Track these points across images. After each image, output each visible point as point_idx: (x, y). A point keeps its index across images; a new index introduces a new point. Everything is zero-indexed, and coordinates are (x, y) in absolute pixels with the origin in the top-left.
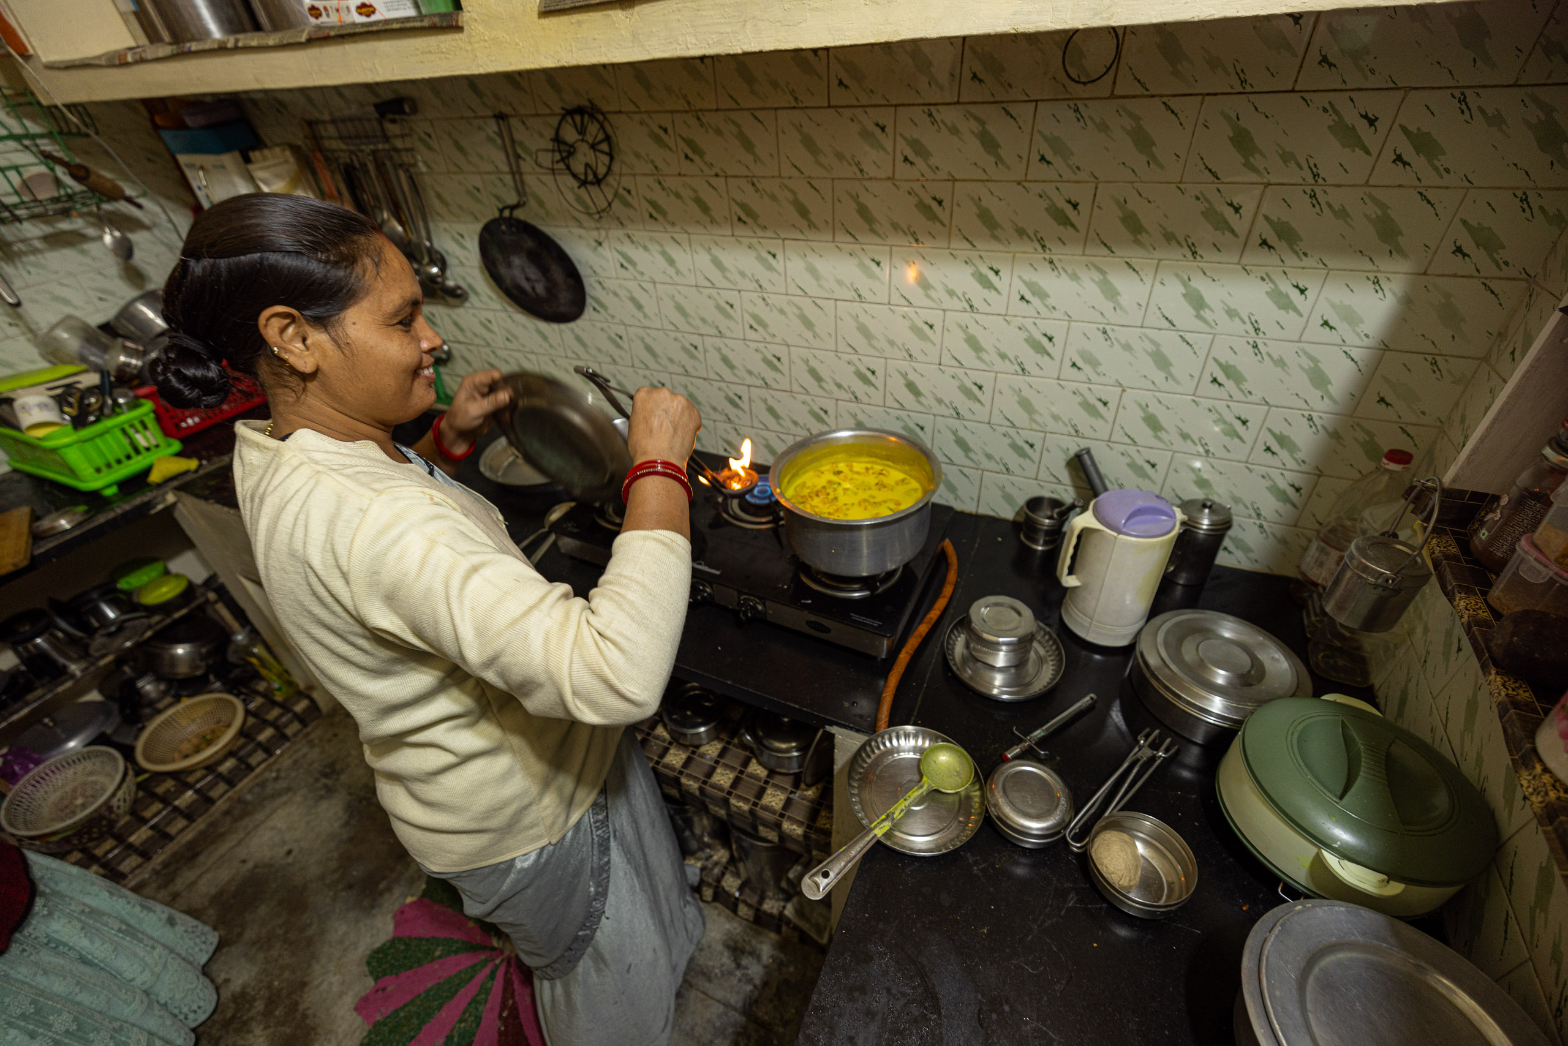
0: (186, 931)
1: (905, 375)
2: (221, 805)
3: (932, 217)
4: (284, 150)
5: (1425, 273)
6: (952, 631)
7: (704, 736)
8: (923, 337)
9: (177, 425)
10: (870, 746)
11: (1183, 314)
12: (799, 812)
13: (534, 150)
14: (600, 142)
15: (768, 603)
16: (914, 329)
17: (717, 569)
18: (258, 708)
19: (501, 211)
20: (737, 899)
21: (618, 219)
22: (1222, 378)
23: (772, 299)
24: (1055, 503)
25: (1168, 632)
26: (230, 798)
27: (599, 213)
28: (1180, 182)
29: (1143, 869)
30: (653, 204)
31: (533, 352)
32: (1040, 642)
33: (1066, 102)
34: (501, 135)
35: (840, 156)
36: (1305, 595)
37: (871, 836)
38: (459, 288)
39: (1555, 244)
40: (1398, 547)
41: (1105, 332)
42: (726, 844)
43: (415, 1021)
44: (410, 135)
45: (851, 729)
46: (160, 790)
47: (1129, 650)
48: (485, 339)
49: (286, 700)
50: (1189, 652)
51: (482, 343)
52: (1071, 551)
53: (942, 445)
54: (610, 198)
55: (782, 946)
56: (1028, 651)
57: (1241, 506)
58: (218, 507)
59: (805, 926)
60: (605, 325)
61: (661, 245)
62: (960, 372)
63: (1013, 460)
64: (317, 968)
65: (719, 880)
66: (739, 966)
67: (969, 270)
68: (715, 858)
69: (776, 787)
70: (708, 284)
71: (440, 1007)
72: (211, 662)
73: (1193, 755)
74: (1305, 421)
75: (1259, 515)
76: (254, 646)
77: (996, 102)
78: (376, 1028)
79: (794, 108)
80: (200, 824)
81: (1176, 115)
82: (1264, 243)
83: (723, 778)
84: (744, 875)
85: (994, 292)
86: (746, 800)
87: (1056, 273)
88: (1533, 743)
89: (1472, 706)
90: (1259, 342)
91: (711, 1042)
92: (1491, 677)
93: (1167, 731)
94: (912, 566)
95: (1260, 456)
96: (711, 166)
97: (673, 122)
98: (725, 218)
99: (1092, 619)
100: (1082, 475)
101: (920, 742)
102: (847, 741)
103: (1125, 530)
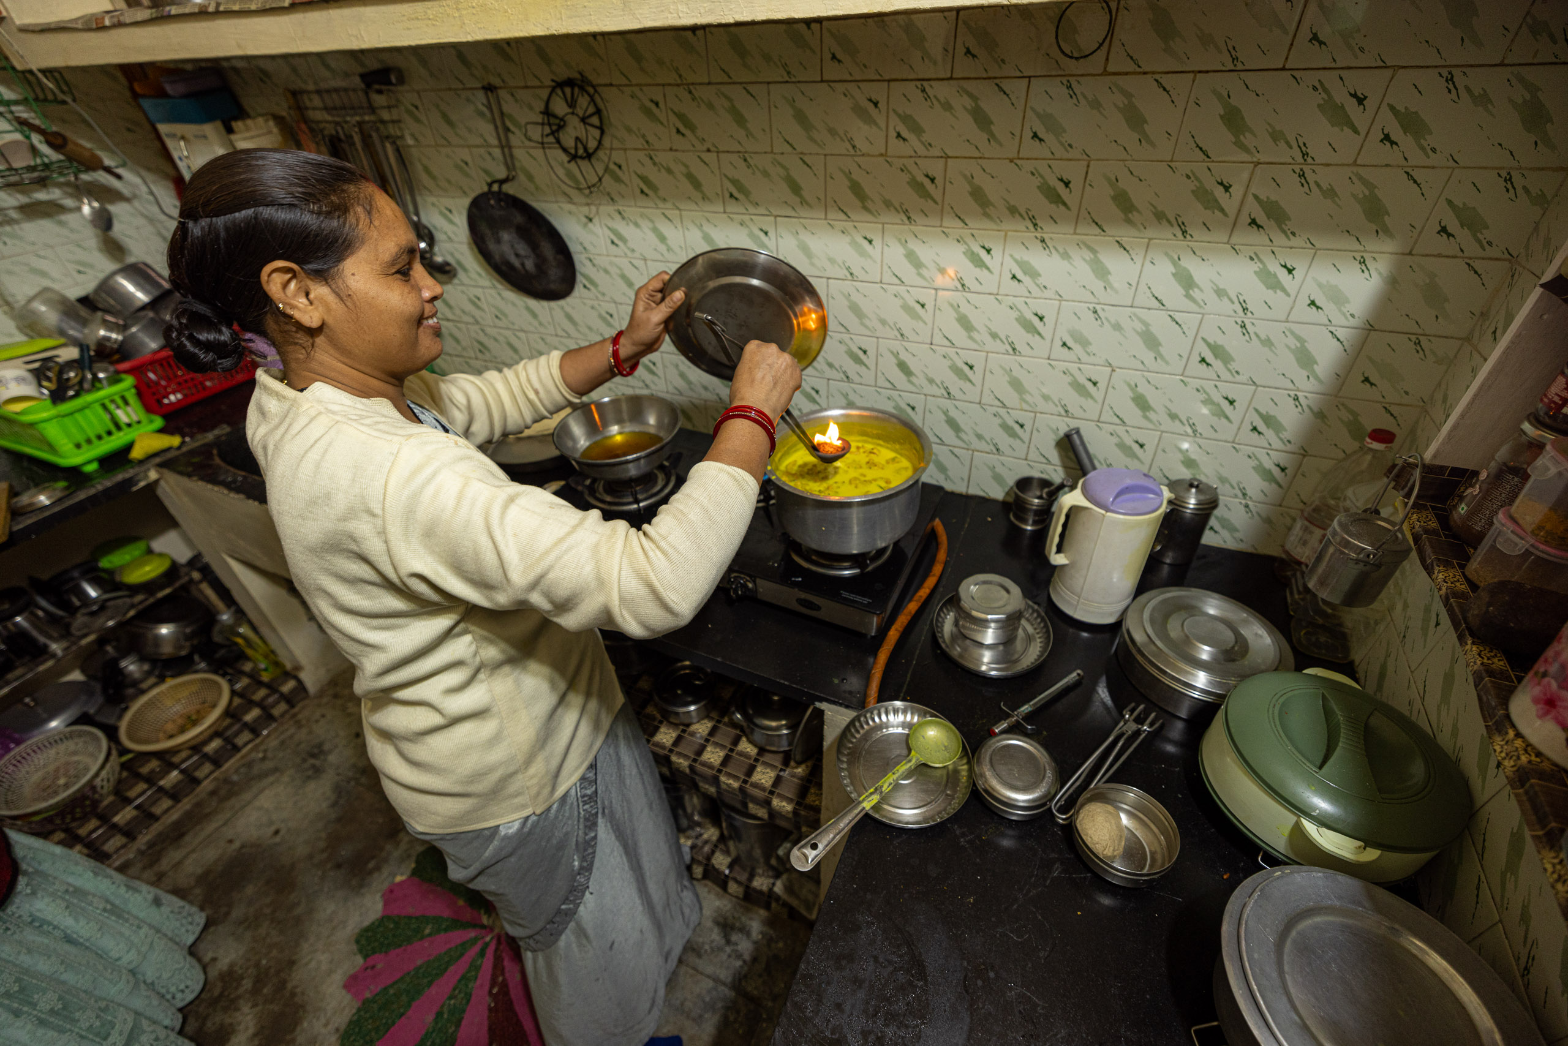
0: (172, 912)
1: (896, 355)
2: (207, 785)
3: (925, 194)
4: (267, 121)
7: (694, 714)
8: (915, 316)
9: (159, 401)
10: (859, 721)
11: (1172, 293)
12: (789, 789)
13: (523, 122)
14: (592, 115)
15: (758, 581)
16: (906, 308)
18: (245, 688)
19: (490, 185)
20: (727, 876)
21: (609, 194)
22: (1210, 358)
24: (1045, 483)
25: (1154, 609)
26: (215, 779)
27: (589, 188)
28: (1171, 161)
29: (1127, 840)
30: (644, 179)
31: (522, 331)
32: (1028, 620)
33: (1059, 79)
34: (490, 108)
35: (832, 132)
36: (1289, 573)
37: (860, 808)
38: (447, 264)
39: (1537, 224)
40: (1380, 523)
41: (1095, 312)
42: (717, 823)
43: (404, 998)
44: (396, 106)
45: (841, 705)
46: (145, 770)
47: (1116, 627)
48: (473, 317)
49: (273, 680)
50: (1174, 629)
51: (471, 320)
52: (1059, 529)
53: (933, 425)
54: (600, 172)
55: (771, 922)
56: (1016, 629)
57: (1227, 485)
58: (201, 484)
59: (795, 903)
60: (595, 303)
61: (652, 221)
62: (951, 352)
63: (1003, 440)
64: (305, 946)
65: (709, 858)
66: (728, 942)
67: (962, 248)
68: (705, 836)
69: (766, 764)
71: (430, 983)
72: (195, 642)
73: (1177, 730)
74: (1291, 401)
75: (1244, 495)
76: (240, 626)
77: (989, 78)
78: (365, 1006)
79: (787, 82)
80: (186, 804)
81: (1168, 92)
82: (1253, 222)
83: (713, 756)
84: (734, 853)
85: (985, 271)
86: (736, 778)
87: (1047, 251)
88: (1507, 709)
89: (1449, 680)
90: (1247, 322)
91: (701, 1016)
92: (1468, 647)
93: (1152, 705)
94: (902, 544)
95: (1246, 435)
96: (703, 140)
97: (665, 95)
98: (717, 194)
99: (1079, 596)
100: (1071, 455)
101: (909, 717)
102: (836, 717)
103: (1112, 508)
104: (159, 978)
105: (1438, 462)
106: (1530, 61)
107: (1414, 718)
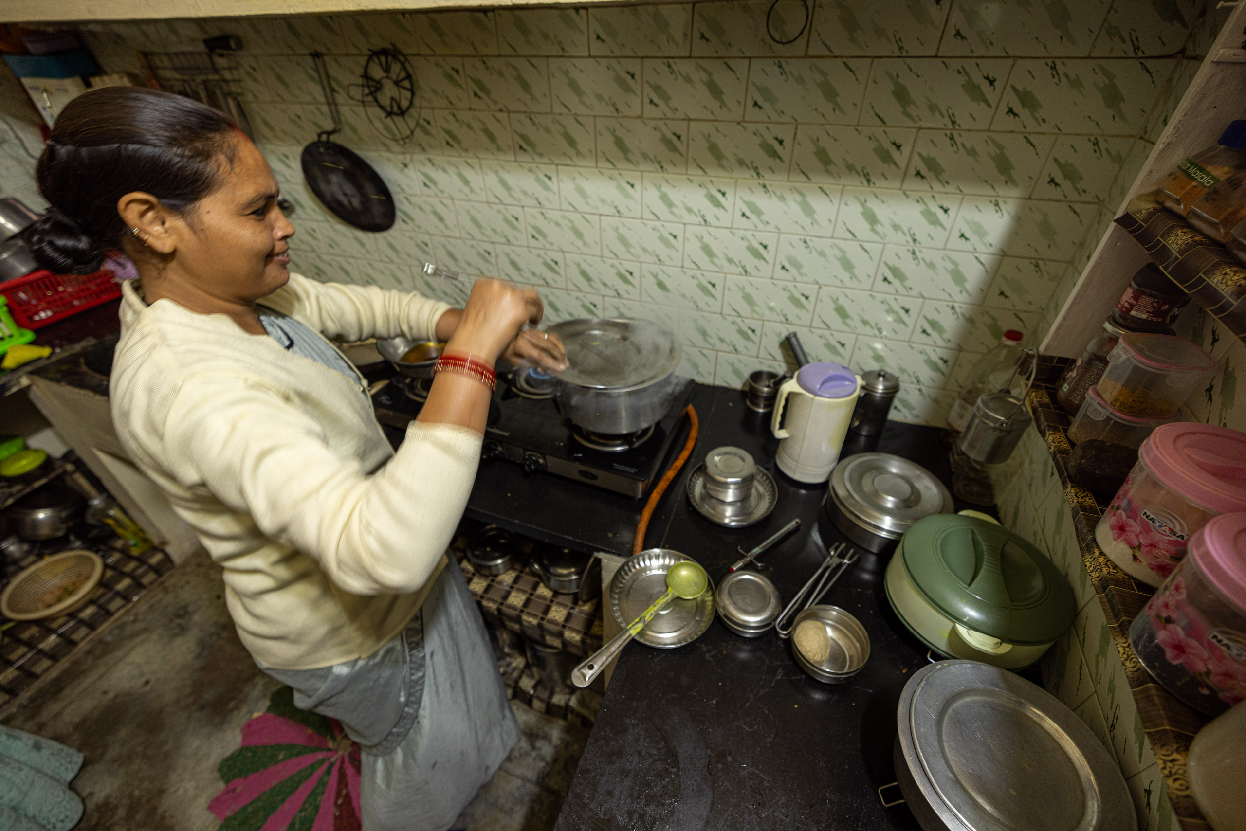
0: (52, 754)
1: (655, 276)
2: (83, 646)
3: (673, 149)
4: (121, 78)
5: (1030, 198)
6: (693, 475)
7: (501, 567)
8: (669, 245)
9: (30, 318)
10: (628, 566)
11: (861, 227)
12: (578, 623)
13: (346, 83)
14: (403, 79)
15: (547, 457)
16: (662, 238)
17: (506, 431)
18: (118, 562)
19: (320, 135)
20: (531, 696)
21: (420, 145)
22: (890, 277)
23: (550, 214)
24: (772, 375)
25: (852, 471)
26: (91, 640)
27: (403, 139)
28: (858, 125)
29: (832, 648)
30: (449, 133)
31: (352, 257)
32: (759, 482)
33: (772, 60)
34: (317, 71)
35: (600, 98)
36: (951, 440)
37: (627, 635)
39: (1116, 177)
40: (1011, 400)
41: (805, 242)
42: (523, 653)
44: (236, 68)
45: (614, 554)
46: (25, 636)
47: (824, 486)
48: (310, 246)
49: (143, 554)
50: (867, 484)
51: (308, 248)
52: (781, 410)
53: (685, 331)
54: (412, 126)
55: (568, 730)
56: (750, 489)
57: (906, 375)
58: (69, 389)
59: (585, 712)
60: (413, 235)
61: (457, 168)
62: (698, 273)
63: (740, 342)
64: (173, 777)
65: (517, 682)
66: (534, 748)
67: (702, 192)
68: (514, 665)
69: (559, 604)
70: (496, 201)
71: (283, 801)
72: (71, 524)
73: (871, 562)
74: (949, 310)
75: (918, 382)
76: (110, 509)
77: (720, 58)
78: (228, 822)
79: (562, 57)
80: (64, 663)
81: (853, 72)
82: (918, 174)
83: (517, 599)
84: (537, 676)
85: (722, 210)
86: (535, 616)
87: (768, 195)
88: (1094, 535)
89: (1060, 514)
90: (917, 250)
91: (512, 809)
92: (1069, 490)
93: (851, 544)
94: (662, 425)
95: (919, 337)
96: (496, 102)
97: (463, 65)
98: (509, 146)
99: (797, 462)
100: (791, 353)
101: (667, 561)
102: (610, 563)
103: (819, 393)
104: (40, 811)
105: (1049, 353)
106: (1107, 55)
107: (1037, 546)
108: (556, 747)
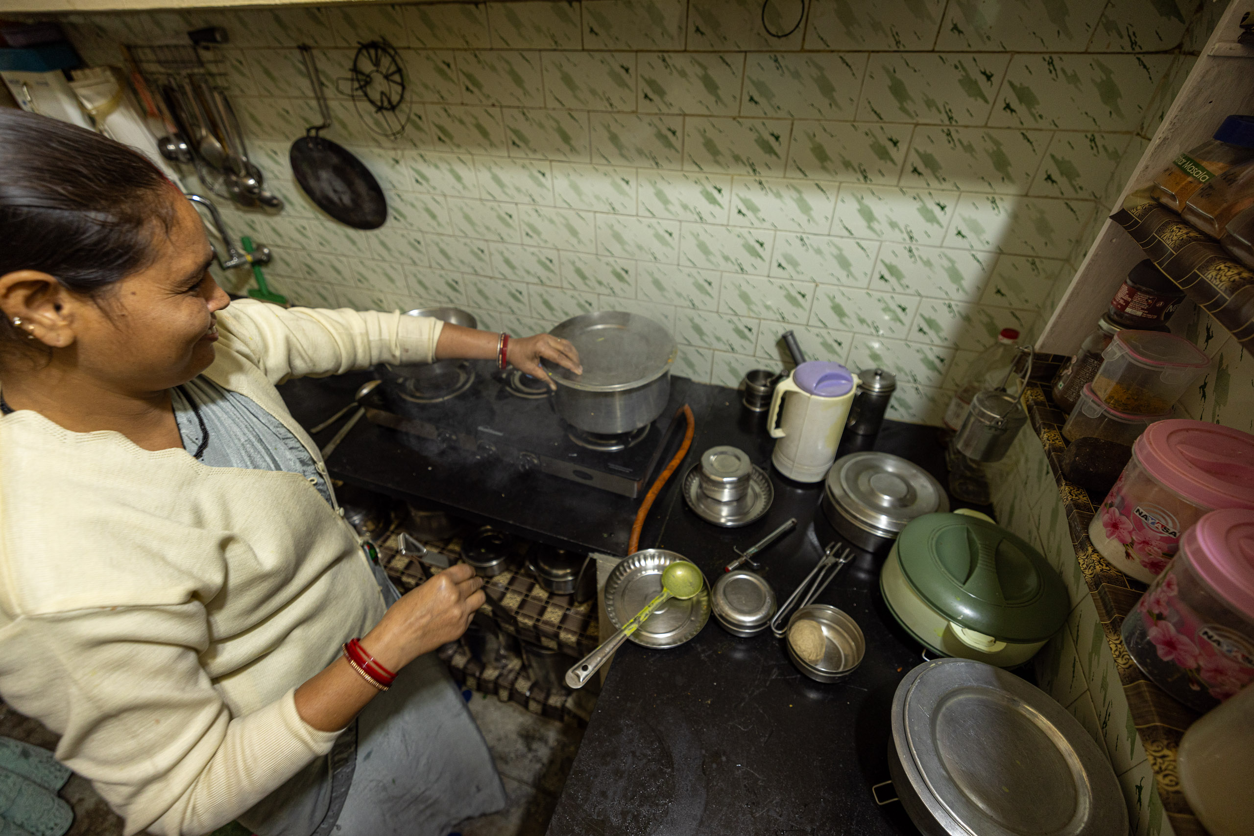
0: (40, 762)
1: (651, 274)
3: (668, 145)
4: (104, 71)
5: (1026, 195)
6: (688, 475)
7: (496, 568)
8: (665, 243)
10: (623, 566)
11: (858, 224)
12: (573, 624)
13: (335, 77)
14: (393, 74)
15: (542, 457)
16: (657, 236)
19: (308, 130)
20: (528, 698)
21: (412, 141)
22: (887, 276)
23: (544, 211)
24: (769, 375)
25: (848, 470)
27: (394, 134)
28: (854, 121)
29: (827, 647)
30: (441, 128)
31: (344, 255)
32: (755, 481)
33: (768, 54)
34: (306, 65)
35: (593, 92)
36: (948, 439)
37: (622, 636)
38: (274, 198)
39: (1113, 174)
40: (1007, 398)
41: (802, 240)
42: (519, 655)
44: (221, 62)
45: (609, 554)
47: (820, 486)
48: (301, 244)
50: (863, 483)
51: (299, 247)
52: (777, 410)
53: (681, 330)
54: (403, 121)
55: (565, 731)
56: (746, 488)
57: (903, 374)
59: (582, 714)
60: (405, 232)
61: (449, 164)
62: (694, 271)
63: (736, 341)
65: (513, 683)
66: (530, 750)
67: (698, 188)
68: (510, 666)
69: (555, 605)
70: (490, 198)
73: (867, 561)
74: (946, 309)
75: (915, 380)
77: (715, 52)
79: (555, 50)
81: (850, 67)
82: (915, 170)
83: (512, 601)
84: (533, 678)
85: (718, 207)
86: (530, 617)
87: (764, 192)
88: (1087, 532)
89: (1055, 513)
90: (913, 248)
92: (1063, 488)
93: (847, 543)
94: (658, 425)
95: (915, 335)
96: (488, 97)
97: (455, 58)
98: (502, 142)
99: (794, 462)
100: (787, 352)
101: (662, 561)
102: (605, 564)
103: (815, 392)
104: (29, 819)
105: (1044, 351)
106: (1104, 50)
107: (1032, 544)
108: (552, 749)
